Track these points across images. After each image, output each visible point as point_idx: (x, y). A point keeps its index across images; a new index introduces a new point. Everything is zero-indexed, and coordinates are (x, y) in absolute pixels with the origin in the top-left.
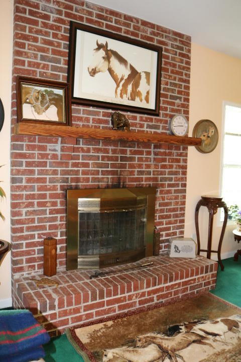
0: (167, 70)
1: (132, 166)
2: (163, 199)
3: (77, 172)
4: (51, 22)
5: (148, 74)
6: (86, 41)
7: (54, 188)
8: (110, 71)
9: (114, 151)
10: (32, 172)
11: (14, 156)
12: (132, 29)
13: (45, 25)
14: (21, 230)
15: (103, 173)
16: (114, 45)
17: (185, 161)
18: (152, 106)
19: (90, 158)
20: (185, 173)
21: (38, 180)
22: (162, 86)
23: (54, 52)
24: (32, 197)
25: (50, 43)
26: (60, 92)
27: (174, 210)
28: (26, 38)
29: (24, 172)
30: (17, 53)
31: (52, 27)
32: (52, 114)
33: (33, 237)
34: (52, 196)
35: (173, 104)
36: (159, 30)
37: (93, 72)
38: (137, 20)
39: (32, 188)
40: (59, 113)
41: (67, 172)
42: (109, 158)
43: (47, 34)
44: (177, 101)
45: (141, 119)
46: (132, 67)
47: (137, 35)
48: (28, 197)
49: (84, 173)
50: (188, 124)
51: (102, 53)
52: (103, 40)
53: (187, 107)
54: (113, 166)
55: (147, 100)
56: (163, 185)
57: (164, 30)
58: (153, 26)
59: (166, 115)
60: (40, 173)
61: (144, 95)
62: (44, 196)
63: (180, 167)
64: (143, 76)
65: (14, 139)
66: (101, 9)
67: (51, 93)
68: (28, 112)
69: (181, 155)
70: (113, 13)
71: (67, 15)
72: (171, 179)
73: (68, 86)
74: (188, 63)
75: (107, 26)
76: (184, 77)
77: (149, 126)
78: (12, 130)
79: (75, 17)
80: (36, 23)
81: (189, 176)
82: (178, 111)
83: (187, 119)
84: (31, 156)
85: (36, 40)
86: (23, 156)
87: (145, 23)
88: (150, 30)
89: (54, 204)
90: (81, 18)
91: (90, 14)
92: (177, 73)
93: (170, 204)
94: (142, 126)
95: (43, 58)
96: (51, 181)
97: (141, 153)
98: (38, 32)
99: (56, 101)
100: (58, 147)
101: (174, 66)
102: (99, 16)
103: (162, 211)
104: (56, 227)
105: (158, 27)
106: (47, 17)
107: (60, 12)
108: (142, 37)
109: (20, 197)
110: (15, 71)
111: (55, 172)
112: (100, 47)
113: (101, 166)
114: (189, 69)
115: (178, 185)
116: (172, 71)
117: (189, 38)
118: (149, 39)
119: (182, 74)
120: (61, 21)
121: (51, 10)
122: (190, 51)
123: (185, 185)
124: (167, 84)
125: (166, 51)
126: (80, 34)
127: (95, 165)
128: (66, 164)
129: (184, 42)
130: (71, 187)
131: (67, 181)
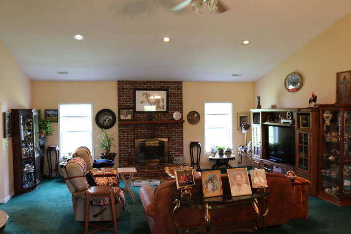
0: (172, 96)
1: (158, 131)
2: (172, 142)
3: (138, 134)
4: (128, 90)
5: (163, 100)
7: (131, 139)
8: (148, 101)
9: (151, 127)
10: (124, 134)
11: (119, 130)
12: (156, 85)
13: (126, 91)
14: (121, 151)
15: (148, 134)
16: (149, 92)
17: (182, 128)
18: (165, 110)
19: (142, 129)
20: (182, 133)
21: (126, 137)
22: (169, 102)
23: (129, 99)
24: (125, 141)
25: (128, 96)
26: (131, 110)
27: (177, 146)
28: (121, 96)
29: (122, 134)
30: (119, 101)
32: (129, 117)
33: (125, 153)
34: (130, 141)
35: (175, 108)
36: (168, 82)
37: (142, 102)
38: (158, 81)
39: (124, 139)
41: (136, 134)
42: (150, 129)
43: (127, 94)
44: (177, 106)
45: (161, 115)
47: (158, 87)
48: (123, 141)
49: (141, 134)
50: (182, 115)
51: (145, 96)
52: (145, 92)
53: (182, 108)
54: (151, 131)
55: (163, 108)
56: (172, 138)
57: (170, 82)
58: (164, 82)
59: (172, 113)
60: (127, 134)
61: (162, 107)
62: (128, 141)
63: (179, 130)
64: (161, 100)
65: (119, 125)
66: (144, 82)
67: (129, 111)
68: (122, 117)
69: (180, 126)
70: (148, 82)
71: (133, 87)
72: (175, 135)
73: (134, 108)
74: (182, 92)
75: (147, 87)
76: (180, 97)
77: (164, 117)
78: (119, 123)
79: (135, 87)
80: (123, 91)
81: (184, 134)
82: (177, 110)
83: (181, 112)
84: (124, 130)
85: (124, 96)
86: (122, 130)
87: (161, 82)
88: (163, 84)
89: (131, 144)
90: (138, 87)
91: (141, 84)
92: (176, 96)
93: (175, 144)
94: (162, 117)
95: (126, 101)
96: (130, 136)
97: (162, 127)
98: (124, 94)
101: (175, 94)
102: (143, 84)
103: (172, 147)
104: (132, 150)
106: (127, 89)
107: (130, 87)
108: (160, 87)
109: (121, 141)
110: (119, 106)
111: (131, 134)
112: (144, 94)
113: (147, 131)
114: (182, 94)
115: (179, 137)
116: (174, 96)
117: (181, 82)
118: (163, 87)
119: (178, 96)
120: (131, 89)
121: (128, 87)
122: (182, 87)
123: (182, 137)
124: (171, 101)
125: (171, 89)
126: (137, 92)
127: (144, 131)
128: (135, 132)
129: (179, 84)
130: (137, 139)
131: (135, 136)
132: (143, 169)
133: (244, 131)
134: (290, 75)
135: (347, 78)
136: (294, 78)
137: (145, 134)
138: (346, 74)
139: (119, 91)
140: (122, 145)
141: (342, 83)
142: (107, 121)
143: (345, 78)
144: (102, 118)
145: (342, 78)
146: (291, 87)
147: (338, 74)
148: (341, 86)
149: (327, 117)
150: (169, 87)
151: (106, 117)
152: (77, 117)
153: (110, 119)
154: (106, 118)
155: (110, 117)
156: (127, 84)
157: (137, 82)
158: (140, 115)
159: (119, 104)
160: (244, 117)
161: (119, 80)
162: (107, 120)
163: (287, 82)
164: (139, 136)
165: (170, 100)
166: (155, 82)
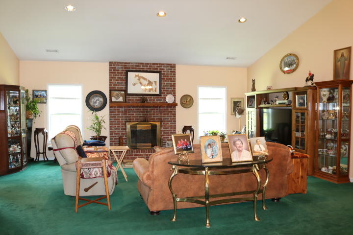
0: (164, 79)
1: (150, 114)
2: (165, 126)
3: (130, 117)
4: (120, 71)
5: (155, 82)
6: (131, 75)
7: (122, 122)
8: (141, 83)
9: (143, 110)
10: (115, 117)
11: (110, 112)
12: (148, 67)
13: (118, 73)
14: (112, 134)
15: (139, 117)
16: (141, 74)
17: (175, 112)
18: (158, 93)
19: (134, 112)
20: (175, 116)
21: (117, 119)
22: (162, 85)
23: (121, 80)
24: (116, 124)
25: (120, 78)
26: (123, 92)
28: (112, 78)
29: (113, 117)
30: (110, 83)
31: (120, 73)
32: (121, 99)
33: (116, 136)
34: (122, 124)
35: (168, 91)
36: (160, 65)
37: (134, 85)
38: (151, 64)
39: (115, 122)
40: (123, 99)
41: (127, 117)
42: (142, 112)
43: (119, 75)
44: (170, 89)
45: (154, 98)
46: (149, 81)
47: (151, 69)
48: (114, 124)
49: (132, 117)
50: (175, 98)
51: (137, 78)
52: (137, 73)
53: (175, 91)
54: (143, 114)
55: (156, 91)
56: (164, 121)
57: (163, 64)
58: (157, 64)
59: (165, 95)
60: (118, 117)
61: (154, 89)
62: (119, 124)
63: (172, 114)
64: (154, 83)
65: (110, 107)
66: (137, 63)
67: (121, 93)
68: (114, 99)
69: (173, 109)
70: (141, 63)
71: (125, 68)
72: (168, 119)
73: (126, 91)
74: (175, 74)
75: (139, 68)
77: (157, 100)
78: (110, 105)
79: (127, 68)
80: (115, 73)
81: (177, 117)
82: (170, 93)
83: (175, 96)
84: (115, 112)
85: (115, 78)
86: (113, 112)
87: (154, 64)
88: (156, 66)
89: (123, 127)
90: (130, 68)
91: (133, 66)
92: (169, 79)
93: (168, 128)
94: (154, 100)
95: (118, 83)
96: (122, 119)
97: (154, 110)
98: (116, 75)
99: (121, 95)
100: (123, 109)
101: (168, 76)
102: (136, 66)
103: (164, 131)
104: (123, 134)
105: (160, 64)
106: (119, 70)
107: (122, 68)
108: (153, 69)
109: (112, 124)
110: (110, 88)
111: (123, 117)
112: (136, 76)
113: (138, 114)
114: (175, 76)
115: (172, 121)
116: (167, 79)
117: (175, 65)
118: (156, 69)
119: (172, 79)
120: (123, 70)
121: (120, 68)
122: (175, 69)
123: (175, 121)
124: (165, 84)
125: (164, 72)
126: (129, 73)
127: (136, 114)
128: (126, 114)
129: (172, 67)
130: (128, 122)
131: (126, 119)
132: (134, 153)
133: (238, 116)
134: (286, 56)
135: (345, 55)
136: (290, 59)
137: (137, 117)
138: (344, 51)
139: (110, 73)
140: (113, 128)
141: (339, 61)
142: (97, 104)
143: (342, 55)
144: (93, 100)
145: (339, 55)
146: (286, 69)
147: (336, 52)
148: (339, 63)
149: (324, 95)
150: (163, 69)
151: (97, 98)
152: (67, 98)
153: (100, 101)
154: (97, 100)
155: (101, 100)
156: (119, 65)
157: (130, 63)
158: (132, 98)
159: (110, 85)
160: (238, 102)
161: (110, 61)
162: (98, 102)
163: (283, 64)
164: (130, 119)
165: (162, 82)
166: (148, 64)
